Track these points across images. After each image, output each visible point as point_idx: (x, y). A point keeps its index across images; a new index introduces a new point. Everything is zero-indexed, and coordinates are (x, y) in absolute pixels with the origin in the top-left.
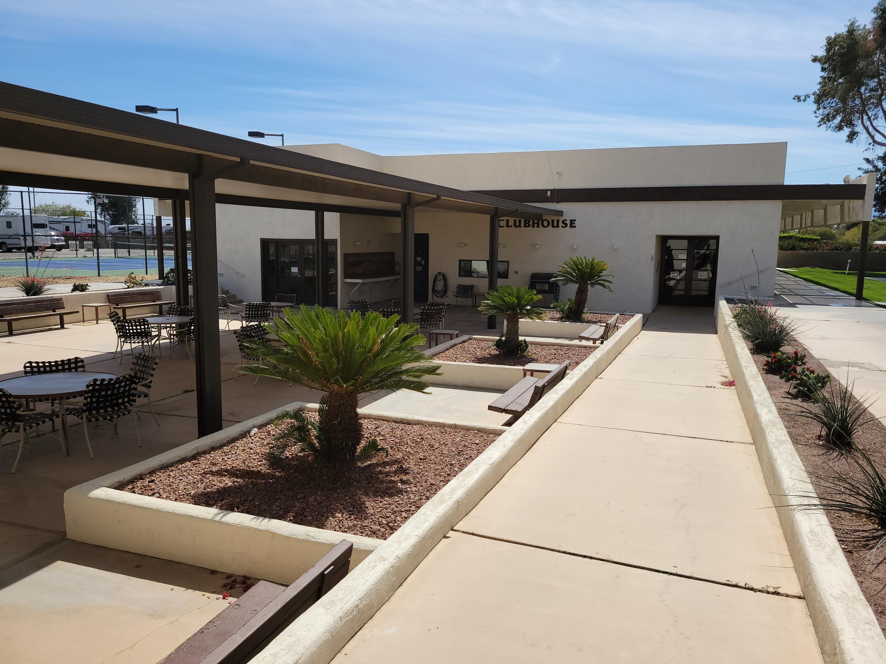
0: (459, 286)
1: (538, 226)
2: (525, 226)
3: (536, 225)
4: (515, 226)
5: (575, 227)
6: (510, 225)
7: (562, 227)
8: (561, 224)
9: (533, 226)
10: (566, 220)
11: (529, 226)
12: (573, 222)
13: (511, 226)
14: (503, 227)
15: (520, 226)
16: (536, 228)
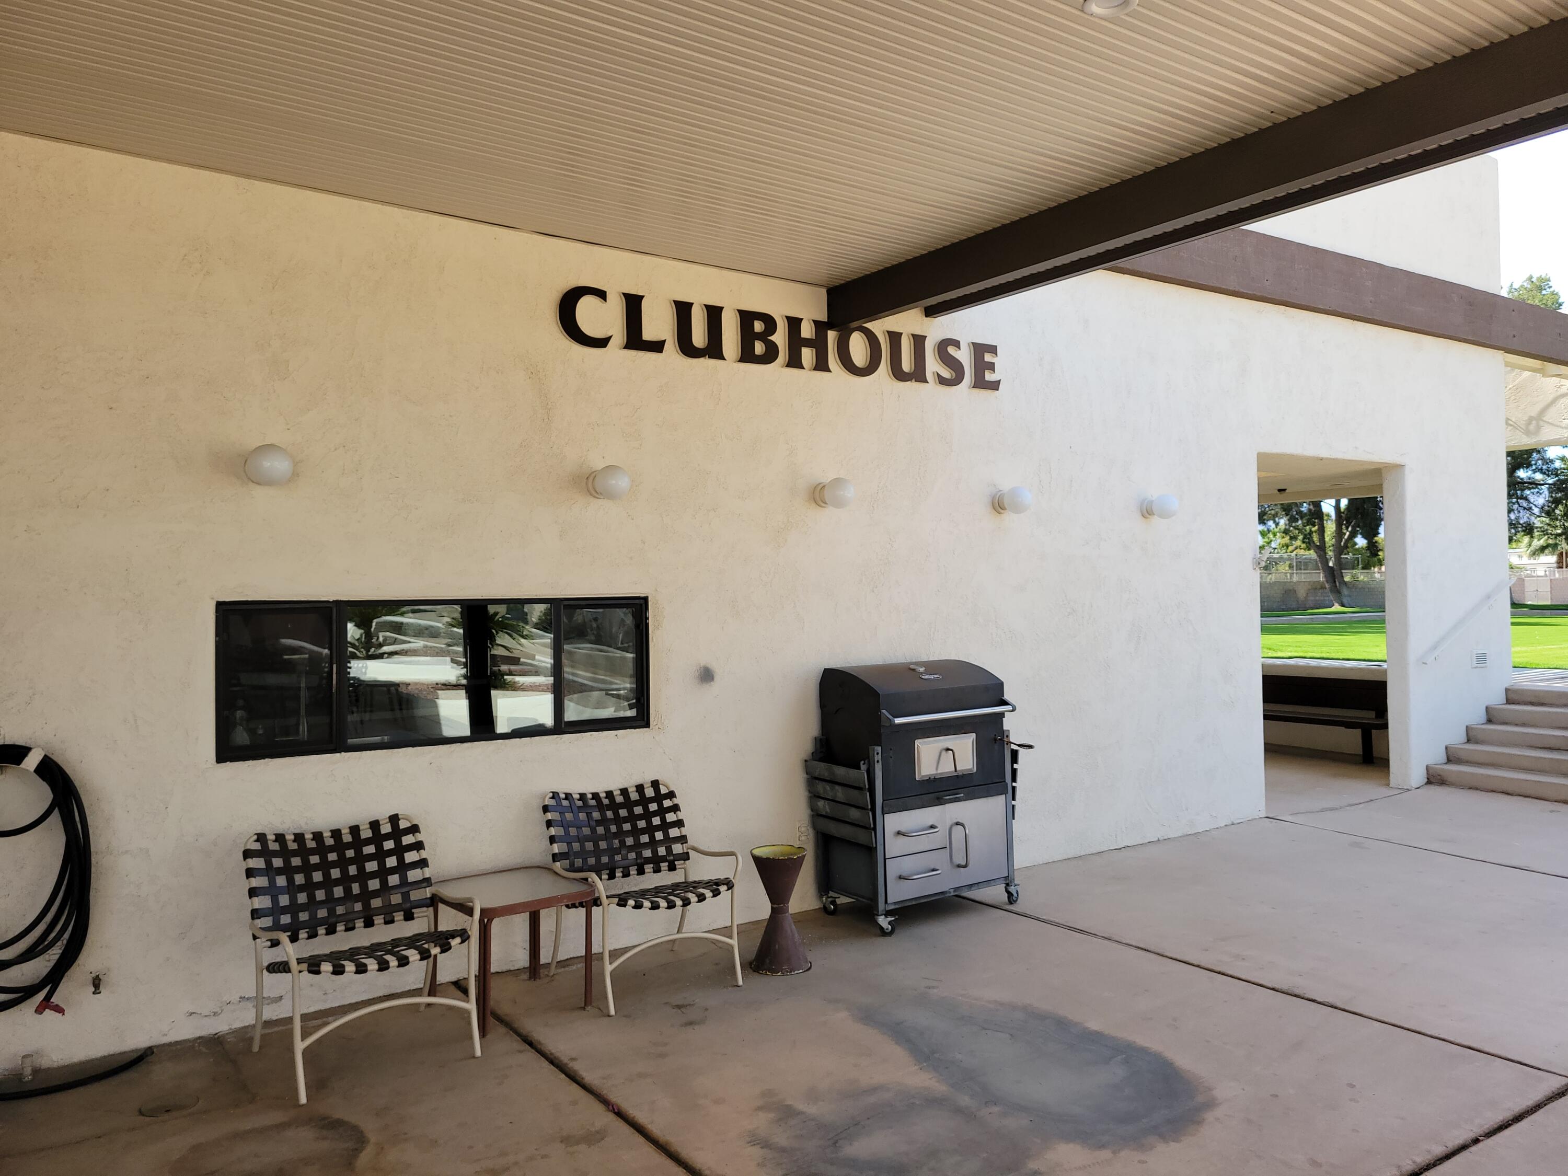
0: (265, 853)
1: (821, 365)
2: (747, 356)
3: (808, 355)
4: (687, 348)
5: (995, 386)
6: (648, 334)
7: (942, 381)
8: (933, 365)
9: (794, 362)
10: (957, 344)
11: (770, 356)
12: (988, 357)
13: (657, 347)
14: (602, 343)
15: (714, 350)
16: (806, 377)
